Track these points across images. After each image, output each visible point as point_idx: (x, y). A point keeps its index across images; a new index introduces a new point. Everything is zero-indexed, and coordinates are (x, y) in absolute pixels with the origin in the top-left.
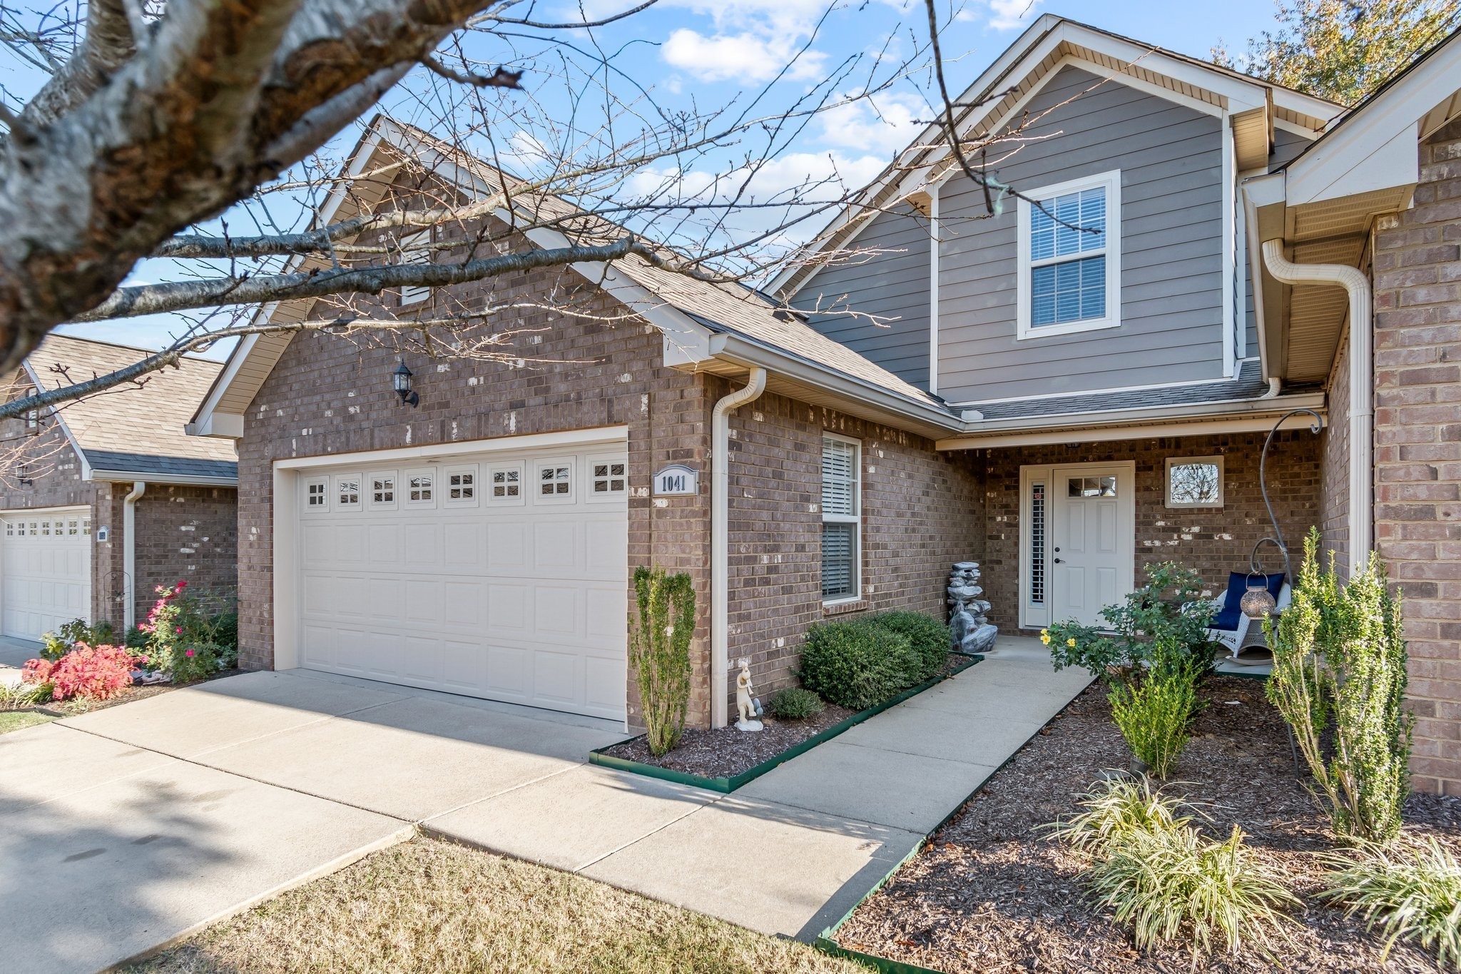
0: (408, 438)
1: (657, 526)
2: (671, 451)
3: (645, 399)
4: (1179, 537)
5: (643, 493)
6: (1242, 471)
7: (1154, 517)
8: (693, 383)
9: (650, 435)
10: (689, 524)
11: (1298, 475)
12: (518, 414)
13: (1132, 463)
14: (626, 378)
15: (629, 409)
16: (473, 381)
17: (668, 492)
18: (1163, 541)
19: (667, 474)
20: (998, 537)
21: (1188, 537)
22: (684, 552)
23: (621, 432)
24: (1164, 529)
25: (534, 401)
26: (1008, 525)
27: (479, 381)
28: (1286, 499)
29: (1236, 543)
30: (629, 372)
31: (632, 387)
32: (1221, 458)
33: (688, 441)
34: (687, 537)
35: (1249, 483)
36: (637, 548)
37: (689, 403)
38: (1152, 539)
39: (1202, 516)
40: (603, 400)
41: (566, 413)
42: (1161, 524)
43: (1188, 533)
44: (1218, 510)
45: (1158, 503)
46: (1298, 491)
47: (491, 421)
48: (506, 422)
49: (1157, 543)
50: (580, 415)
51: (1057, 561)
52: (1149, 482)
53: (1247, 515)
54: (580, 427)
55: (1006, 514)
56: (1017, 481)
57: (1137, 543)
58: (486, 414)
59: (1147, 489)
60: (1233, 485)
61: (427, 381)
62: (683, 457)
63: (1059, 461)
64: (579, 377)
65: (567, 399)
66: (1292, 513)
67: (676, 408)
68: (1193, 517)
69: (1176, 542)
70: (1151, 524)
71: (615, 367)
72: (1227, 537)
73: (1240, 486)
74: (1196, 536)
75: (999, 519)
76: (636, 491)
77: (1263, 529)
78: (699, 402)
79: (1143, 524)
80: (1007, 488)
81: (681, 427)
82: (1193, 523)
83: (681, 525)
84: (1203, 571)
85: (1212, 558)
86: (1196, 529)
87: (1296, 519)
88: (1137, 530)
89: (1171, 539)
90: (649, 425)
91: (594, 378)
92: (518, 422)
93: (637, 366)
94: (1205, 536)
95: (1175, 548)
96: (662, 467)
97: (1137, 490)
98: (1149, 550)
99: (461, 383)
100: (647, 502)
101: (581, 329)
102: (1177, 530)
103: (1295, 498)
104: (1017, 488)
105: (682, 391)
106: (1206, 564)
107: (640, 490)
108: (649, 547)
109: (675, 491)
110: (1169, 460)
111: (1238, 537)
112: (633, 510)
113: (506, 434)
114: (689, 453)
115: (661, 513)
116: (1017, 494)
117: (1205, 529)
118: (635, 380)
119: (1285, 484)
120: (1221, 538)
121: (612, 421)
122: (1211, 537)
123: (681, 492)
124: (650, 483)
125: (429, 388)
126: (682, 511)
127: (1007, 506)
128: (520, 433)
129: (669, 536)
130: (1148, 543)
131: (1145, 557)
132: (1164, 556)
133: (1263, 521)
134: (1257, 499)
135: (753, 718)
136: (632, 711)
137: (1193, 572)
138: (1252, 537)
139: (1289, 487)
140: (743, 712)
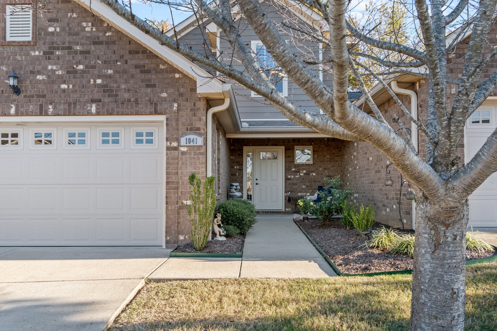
0: (13, 111)
1: (182, 159)
2: (189, 127)
3: (176, 105)
4: (299, 174)
5: (175, 144)
6: (318, 152)
7: (291, 167)
8: (200, 100)
9: (177, 120)
10: (199, 158)
11: (334, 154)
12: (98, 105)
13: (283, 147)
14: (164, 95)
15: (167, 108)
16: (64, 86)
17: (188, 144)
18: (294, 176)
19: (188, 137)
20: (235, 175)
21: (302, 174)
22: (196, 169)
23: (163, 118)
24: (295, 171)
25: (107, 100)
26: (239, 170)
27: (69, 87)
28: (331, 161)
29: (317, 176)
30: (166, 92)
31: (168, 99)
32: (312, 147)
33: (198, 124)
34: (197, 163)
35: (320, 156)
36: (171, 168)
37: (199, 109)
38: (291, 175)
39: (306, 167)
40: (151, 104)
41: (129, 107)
42: (293, 169)
43: (302, 173)
44: (311, 165)
45: (292, 162)
46: (334, 159)
47: (78, 107)
48: (89, 108)
49: (292, 177)
50: (137, 109)
51: (257, 184)
52: (289, 155)
53: (320, 167)
54: (137, 114)
55: (238, 165)
56: (242, 152)
57: (286, 176)
58: (75, 104)
59: (289, 157)
60: (316, 156)
61: (28, 82)
62: (195, 130)
63: (258, 145)
64: (136, 91)
65: (129, 100)
66: (333, 166)
67: (191, 110)
68: (304, 167)
69: (299, 176)
70: (290, 169)
71: (158, 90)
72: (314, 174)
73: (318, 157)
74: (305, 174)
75: (235, 167)
76: (171, 143)
77: (325, 172)
78: (203, 109)
79: (287, 170)
80: (239, 155)
81: (194, 118)
82: (304, 169)
83: (194, 158)
84: (307, 186)
85: (310, 182)
86: (305, 172)
87: (334, 168)
88: (286, 172)
89: (297, 175)
90: (178, 116)
91: (145, 93)
92: (97, 109)
93: (171, 90)
94: (307, 174)
95: (298, 178)
96: (184, 134)
97: (286, 157)
98: (290, 179)
99: (56, 87)
100: (176, 149)
101: (138, 70)
102: (299, 172)
103: (334, 161)
104: (242, 155)
105: (194, 104)
106: (308, 184)
107: (173, 143)
108: (178, 167)
109: (192, 144)
110: (296, 147)
111: (317, 174)
112: (169, 152)
113: (89, 114)
114: (199, 129)
115: (183, 153)
116: (242, 158)
117: (307, 171)
118: (169, 96)
119: (331, 156)
120: (312, 174)
121: (156, 113)
122: (309, 174)
123: (195, 144)
124: (178, 141)
125: (30, 87)
126: (195, 153)
127: (238, 162)
128: (98, 114)
129: (188, 163)
130: (289, 177)
131: (288, 182)
132: (294, 181)
133: (325, 169)
134: (323, 161)
135: (223, 235)
136: (168, 238)
137: (304, 187)
138: (322, 174)
139: (332, 157)
140: (218, 233)
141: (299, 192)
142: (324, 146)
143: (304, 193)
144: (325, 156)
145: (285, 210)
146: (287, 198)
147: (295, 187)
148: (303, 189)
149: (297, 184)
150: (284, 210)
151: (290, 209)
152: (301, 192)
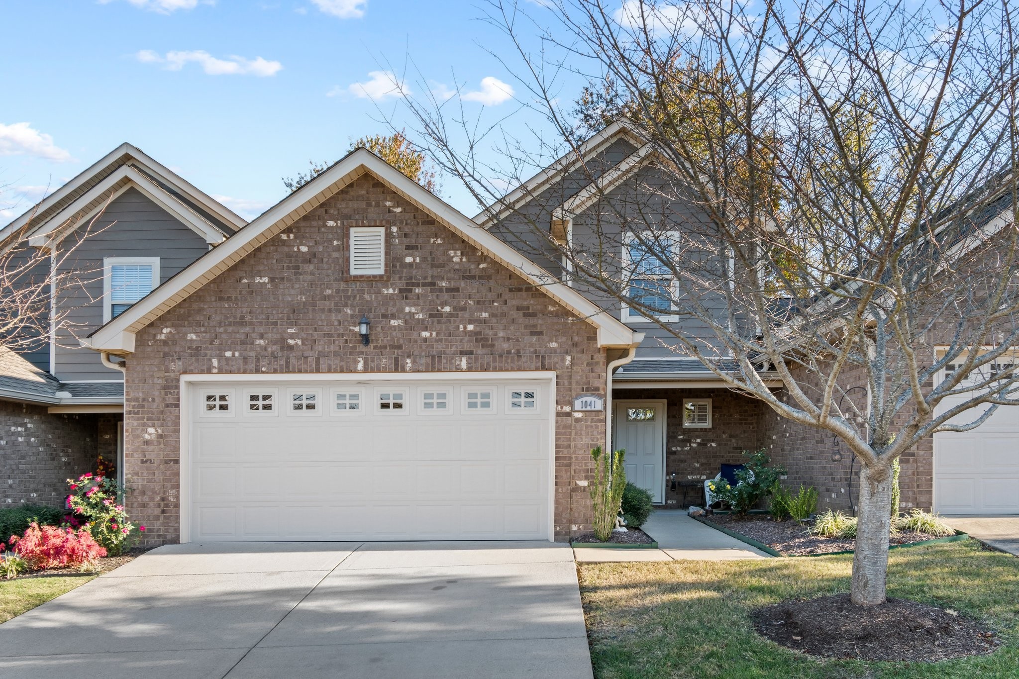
0: (360, 366)
1: (575, 427)
2: (585, 387)
3: (569, 358)
4: (690, 446)
5: (567, 409)
7: (677, 433)
8: (599, 352)
9: (570, 377)
10: (597, 427)
11: (746, 411)
12: (469, 358)
13: (665, 401)
14: (554, 345)
15: (557, 363)
16: (425, 334)
17: (584, 409)
18: (682, 447)
19: (584, 399)
21: (694, 445)
22: (593, 441)
23: (552, 375)
24: (682, 440)
25: (480, 351)
27: (431, 335)
28: (741, 424)
29: (718, 448)
30: (556, 342)
31: (558, 351)
32: (711, 400)
33: (596, 382)
34: (595, 433)
35: (724, 415)
36: (562, 439)
37: (597, 363)
38: (676, 447)
39: (702, 433)
40: (537, 356)
41: (509, 361)
42: (681, 437)
43: (695, 443)
44: (710, 429)
45: (679, 425)
46: (747, 420)
47: (444, 361)
48: (458, 363)
49: (679, 449)
50: (520, 363)
52: (674, 413)
53: (723, 433)
54: (519, 370)
57: (668, 448)
58: (440, 357)
59: (674, 417)
60: (717, 415)
61: (379, 329)
62: (593, 390)
63: (624, 398)
64: (518, 341)
65: (509, 352)
66: (744, 432)
67: (588, 364)
68: (697, 433)
69: (689, 448)
70: (676, 437)
71: (545, 338)
72: (714, 445)
73: (720, 416)
74: (699, 444)
76: (562, 408)
77: (731, 440)
78: (604, 363)
79: (671, 438)
81: (591, 375)
82: (697, 437)
83: (591, 427)
84: (702, 465)
85: (707, 457)
86: (699, 440)
87: (746, 435)
88: (668, 441)
89: (686, 446)
90: (571, 372)
91: (529, 343)
92: (468, 363)
93: (563, 339)
94: (702, 445)
95: (688, 451)
96: (578, 396)
97: (668, 417)
98: (675, 453)
99: (415, 334)
100: (568, 414)
101: (521, 313)
102: (690, 441)
103: (745, 424)
105: (592, 356)
106: (703, 460)
107: (564, 407)
108: (570, 438)
109: (589, 408)
110: (684, 400)
111: (719, 445)
112: (559, 418)
113: (458, 369)
114: (597, 389)
115: (577, 420)
117: (703, 440)
118: (560, 346)
120: (711, 445)
121: (544, 368)
122: (706, 445)
123: (593, 409)
124: (571, 404)
125: (381, 335)
126: (592, 419)
128: (469, 369)
129: (583, 432)
130: (674, 449)
131: (672, 457)
132: (682, 456)
133: (731, 436)
134: (728, 424)
135: (623, 526)
136: (558, 528)
137: (697, 465)
138: (726, 445)
139: (743, 417)
140: (618, 523)
141: (689, 474)
142: (730, 398)
143: (697, 475)
144: (731, 415)
145: (666, 502)
146: (670, 484)
147: (682, 465)
148: (695, 468)
149: (685, 462)
150: (664, 503)
151: (674, 502)
152: (692, 474)
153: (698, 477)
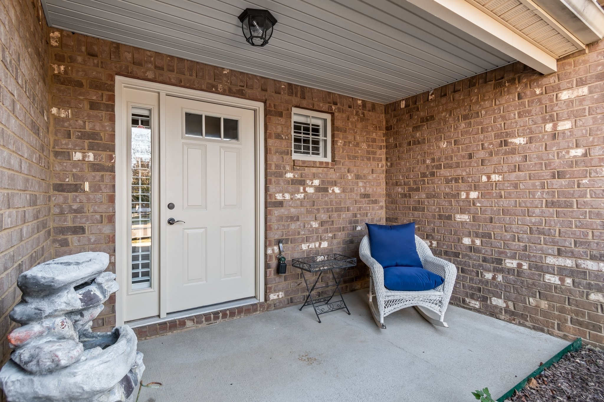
4: (304, 190)
6: (345, 131)
7: (284, 168)
11: (374, 140)
13: (260, 106)
18: (292, 194)
20: (77, 188)
21: (310, 191)
24: (293, 182)
26: (95, 167)
28: (369, 159)
29: (343, 195)
35: (350, 142)
38: (282, 192)
39: (319, 170)
42: (290, 175)
43: (311, 186)
45: (287, 154)
46: (375, 153)
49: (287, 196)
51: (171, 222)
52: (279, 130)
55: (91, 148)
56: (112, 98)
57: (267, 195)
59: (277, 137)
60: (340, 143)
63: (179, 84)
68: (314, 170)
69: (303, 195)
70: (281, 175)
72: (337, 190)
73: (345, 145)
74: (317, 189)
75: (78, 156)
77: (357, 184)
79: (272, 176)
80: (93, 106)
82: (315, 176)
84: (322, 224)
85: (328, 211)
86: (316, 182)
87: (375, 176)
89: (298, 192)
94: (322, 189)
95: (302, 201)
97: (266, 137)
98: (280, 204)
102: (302, 183)
103: (374, 159)
104: (111, 108)
106: (324, 216)
110: (293, 110)
111: (344, 191)
116: (112, 119)
117: (323, 182)
119: (369, 146)
120: (333, 191)
122: (326, 190)
127: (93, 136)
130: (279, 197)
131: (277, 212)
132: (293, 210)
133: (358, 177)
134: (355, 157)
137: (315, 225)
138: (352, 190)
141: (303, 242)
142: (356, 118)
143: (315, 242)
144: (357, 145)
145: (266, 299)
146: (274, 263)
147: (293, 226)
148: (313, 231)
149: (298, 220)
150: (262, 300)
151: (281, 295)
152: (307, 240)
153: (317, 244)
